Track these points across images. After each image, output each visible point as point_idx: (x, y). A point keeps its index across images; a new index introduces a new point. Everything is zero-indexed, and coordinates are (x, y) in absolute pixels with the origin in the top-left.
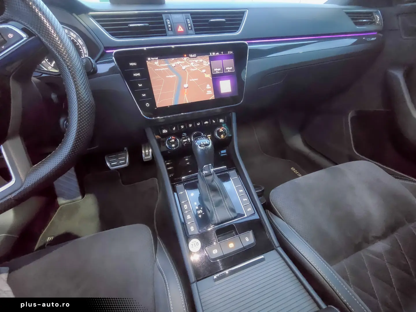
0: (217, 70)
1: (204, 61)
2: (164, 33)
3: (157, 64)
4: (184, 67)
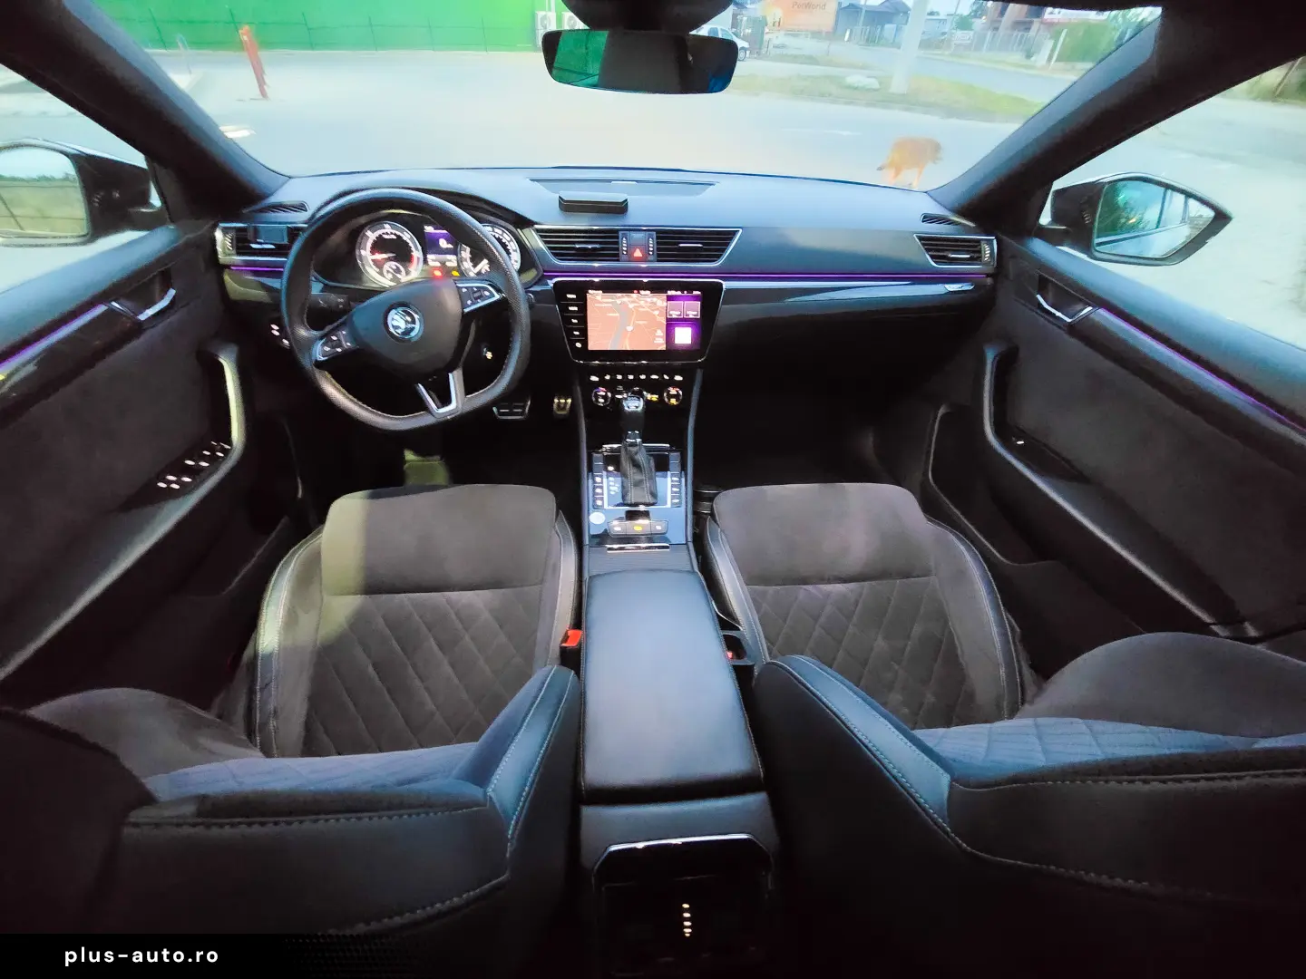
0: (675, 314)
1: (659, 300)
2: (616, 257)
3: (599, 298)
4: (631, 306)
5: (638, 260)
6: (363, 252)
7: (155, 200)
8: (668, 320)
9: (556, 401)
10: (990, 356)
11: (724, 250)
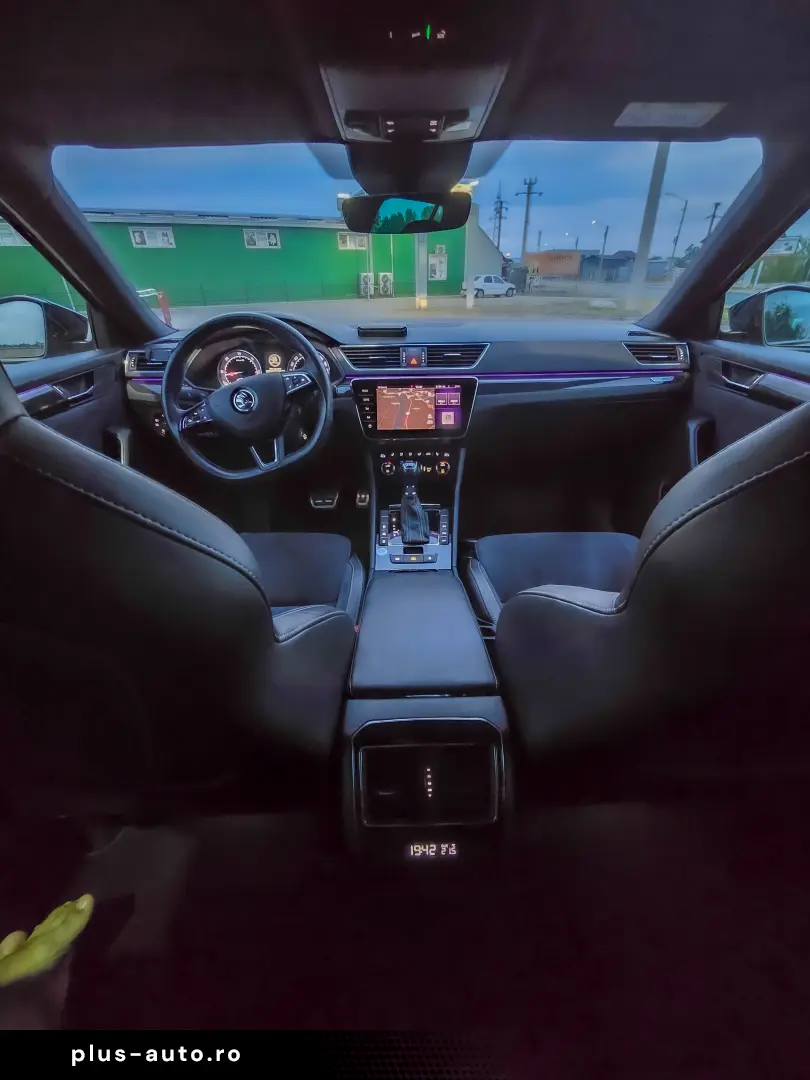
0: (441, 402)
1: (430, 392)
2: (398, 365)
3: (385, 391)
4: (409, 397)
5: (414, 366)
6: (222, 372)
7: (89, 337)
8: (436, 406)
9: (358, 496)
10: (693, 427)
11: (477, 358)
